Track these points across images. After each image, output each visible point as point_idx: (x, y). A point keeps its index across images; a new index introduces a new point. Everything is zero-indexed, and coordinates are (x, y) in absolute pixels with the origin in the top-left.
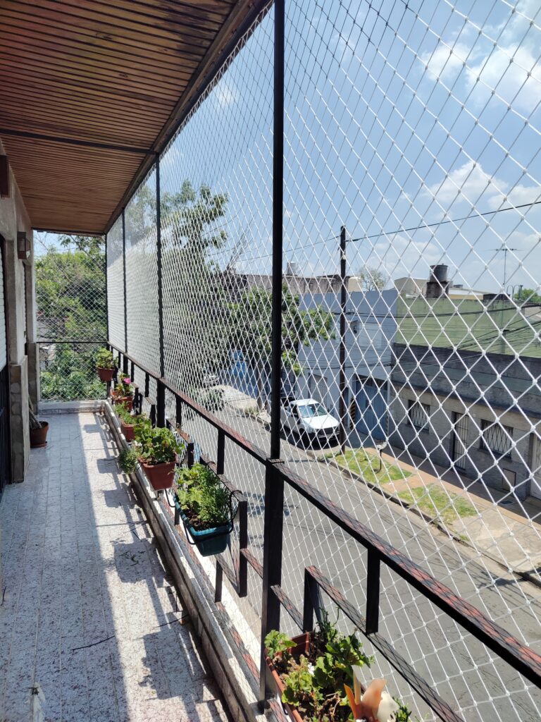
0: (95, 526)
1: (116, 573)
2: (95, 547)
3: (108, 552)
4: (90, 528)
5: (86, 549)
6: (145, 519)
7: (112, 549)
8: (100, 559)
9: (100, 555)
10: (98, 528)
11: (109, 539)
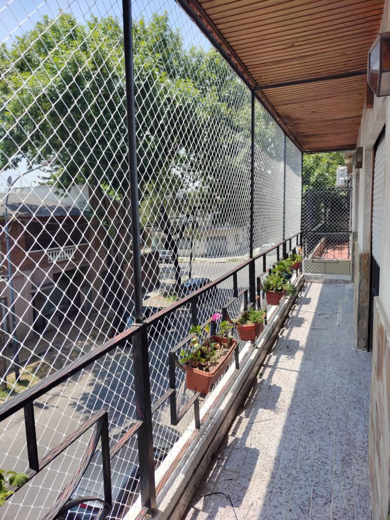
0: (300, 373)
1: (300, 345)
2: (305, 359)
3: (299, 355)
4: (304, 372)
5: (311, 359)
6: (262, 368)
7: (296, 355)
8: (305, 353)
9: (305, 354)
10: (298, 370)
11: (295, 361)
